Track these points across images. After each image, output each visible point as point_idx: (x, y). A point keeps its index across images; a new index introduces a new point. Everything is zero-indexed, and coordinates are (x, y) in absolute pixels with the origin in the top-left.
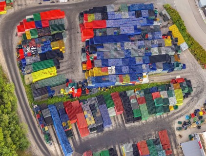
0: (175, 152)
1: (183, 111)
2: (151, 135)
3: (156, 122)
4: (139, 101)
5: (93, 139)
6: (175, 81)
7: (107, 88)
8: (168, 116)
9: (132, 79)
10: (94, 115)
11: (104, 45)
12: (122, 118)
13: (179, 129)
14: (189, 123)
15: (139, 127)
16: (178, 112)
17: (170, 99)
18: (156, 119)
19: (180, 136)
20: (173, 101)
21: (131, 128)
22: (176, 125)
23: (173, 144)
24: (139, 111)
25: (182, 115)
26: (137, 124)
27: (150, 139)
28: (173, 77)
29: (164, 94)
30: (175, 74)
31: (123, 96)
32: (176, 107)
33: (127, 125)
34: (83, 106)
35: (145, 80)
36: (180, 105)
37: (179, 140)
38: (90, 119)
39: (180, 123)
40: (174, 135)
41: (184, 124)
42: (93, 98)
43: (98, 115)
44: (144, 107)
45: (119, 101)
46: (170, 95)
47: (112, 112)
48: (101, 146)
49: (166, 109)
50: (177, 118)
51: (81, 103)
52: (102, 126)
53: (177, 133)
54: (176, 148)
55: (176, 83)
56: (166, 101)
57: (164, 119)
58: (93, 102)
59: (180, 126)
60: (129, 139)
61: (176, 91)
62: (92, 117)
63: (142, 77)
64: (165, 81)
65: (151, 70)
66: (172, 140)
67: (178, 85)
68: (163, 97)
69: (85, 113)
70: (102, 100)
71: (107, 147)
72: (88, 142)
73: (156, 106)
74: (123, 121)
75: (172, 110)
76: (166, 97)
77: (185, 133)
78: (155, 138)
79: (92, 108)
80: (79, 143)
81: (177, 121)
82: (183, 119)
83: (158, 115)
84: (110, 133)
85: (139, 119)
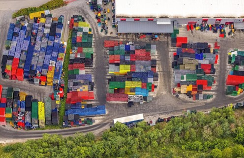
0: (122, 40)
1: (94, 27)
2: (105, 53)
3: (96, 47)
4: (80, 51)
5: (98, 92)
6: (72, 25)
7: (62, 73)
8: (95, 37)
9: (63, 51)
10: (83, 84)
11: (32, 64)
12: (87, 68)
13: (106, 32)
14: (104, 24)
15: (97, 59)
16: (94, 30)
17: (84, 31)
18: (94, 46)
19: (111, 33)
20: (86, 30)
21: (96, 64)
22: (103, 34)
23: (116, 40)
24: (87, 54)
25: (97, 28)
26: (94, 60)
27: (108, 54)
28: (67, 26)
29: (80, 34)
30: (65, 25)
31: (72, 62)
32: (90, 30)
33: (94, 66)
34: (73, 90)
35: (65, 44)
36: (90, 27)
37: (114, 35)
38: (84, 88)
39: (102, 31)
40: (109, 37)
41: (104, 28)
42: (69, 82)
43: (82, 82)
44: (85, 50)
45: (76, 65)
46: (81, 30)
47: (82, 72)
48: (104, 88)
49: (90, 36)
50: (97, 31)
51: (70, 92)
52: (90, 82)
53: (108, 35)
54: (119, 38)
56: (85, 34)
57: (96, 40)
58: (71, 83)
59: (104, 31)
60: (104, 68)
61: (79, 26)
62: (83, 86)
63: (63, 45)
64: (68, 32)
65: (60, 37)
66: (112, 39)
67: (75, 24)
68: (81, 36)
69: (79, 90)
70: (72, 76)
71: (106, 84)
72: (98, 95)
73: (86, 41)
74: (90, 68)
75: (91, 33)
76: (82, 33)
77: (110, 29)
78: (108, 51)
79: (75, 84)
80: (98, 102)
81: (100, 32)
82: (100, 28)
83: (93, 44)
84: (96, 79)
85: (92, 55)
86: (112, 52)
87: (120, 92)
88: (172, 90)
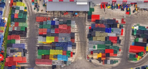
0: (50, 16)
1: (29, 5)
2: (36, 26)
3: (30, 21)
4: (17, 25)
5: (29, 57)
6: (11, 4)
7: (3, 41)
8: (29, 14)
9: (3, 25)
10: (18, 51)
12: (22, 38)
13: (38, 10)
14: (36, 4)
15: (30, 31)
16: (29, 8)
17: (20, 9)
18: (29, 20)
19: (42, 11)
20: (22, 8)
21: (30, 35)
22: (35, 11)
23: (45, 16)
24: (22, 27)
25: (31, 7)
26: (28, 31)
27: (39, 27)
28: (8, 5)
29: (17, 12)
30: (7, 4)
31: (11, 33)
32: (26, 8)
33: (27, 36)
34: (10, 56)
35: (6, 19)
36: (25, 5)
37: (44, 12)
38: (19, 54)
39: (35, 9)
40: (40, 14)
41: (36, 7)
42: (7, 50)
43: (17, 49)
44: (21, 24)
45: (13, 36)
46: (18, 8)
47: (18, 42)
48: (34, 54)
49: (25, 13)
50: (31, 9)
51: (8, 57)
52: (24, 49)
53: (40, 12)
54: (48, 15)
55: (12, 4)
56: (21, 12)
57: (30, 16)
58: (9, 51)
59: (36, 9)
60: (35, 38)
61: (17, 5)
62: (18, 53)
63: (4, 20)
64: (9, 10)
65: (1, 14)
66: (43, 16)
67: (14, 3)
69: (14, 56)
70: (10, 45)
71: (36, 51)
72: (30, 60)
73: (22, 17)
74: (24, 38)
75: (26, 10)
76: (19, 11)
77: (41, 8)
78: (39, 24)
79: (12, 51)
80: (29, 65)
81: (33, 10)
82: (33, 7)
83: (27, 19)
84: (28, 46)
85: (26, 28)
86: (41, 26)
87: (46, 58)
88: (87, 56)
